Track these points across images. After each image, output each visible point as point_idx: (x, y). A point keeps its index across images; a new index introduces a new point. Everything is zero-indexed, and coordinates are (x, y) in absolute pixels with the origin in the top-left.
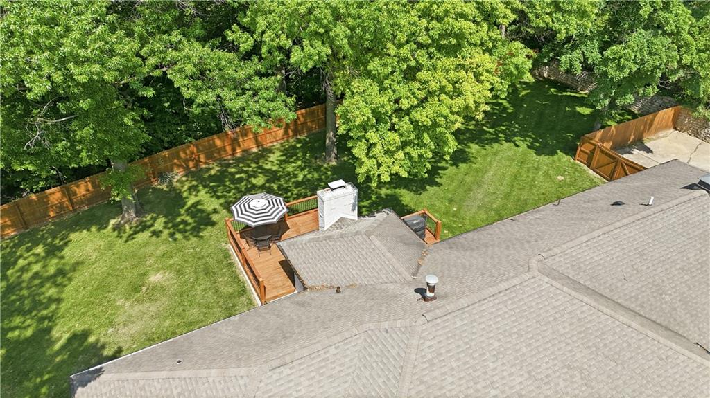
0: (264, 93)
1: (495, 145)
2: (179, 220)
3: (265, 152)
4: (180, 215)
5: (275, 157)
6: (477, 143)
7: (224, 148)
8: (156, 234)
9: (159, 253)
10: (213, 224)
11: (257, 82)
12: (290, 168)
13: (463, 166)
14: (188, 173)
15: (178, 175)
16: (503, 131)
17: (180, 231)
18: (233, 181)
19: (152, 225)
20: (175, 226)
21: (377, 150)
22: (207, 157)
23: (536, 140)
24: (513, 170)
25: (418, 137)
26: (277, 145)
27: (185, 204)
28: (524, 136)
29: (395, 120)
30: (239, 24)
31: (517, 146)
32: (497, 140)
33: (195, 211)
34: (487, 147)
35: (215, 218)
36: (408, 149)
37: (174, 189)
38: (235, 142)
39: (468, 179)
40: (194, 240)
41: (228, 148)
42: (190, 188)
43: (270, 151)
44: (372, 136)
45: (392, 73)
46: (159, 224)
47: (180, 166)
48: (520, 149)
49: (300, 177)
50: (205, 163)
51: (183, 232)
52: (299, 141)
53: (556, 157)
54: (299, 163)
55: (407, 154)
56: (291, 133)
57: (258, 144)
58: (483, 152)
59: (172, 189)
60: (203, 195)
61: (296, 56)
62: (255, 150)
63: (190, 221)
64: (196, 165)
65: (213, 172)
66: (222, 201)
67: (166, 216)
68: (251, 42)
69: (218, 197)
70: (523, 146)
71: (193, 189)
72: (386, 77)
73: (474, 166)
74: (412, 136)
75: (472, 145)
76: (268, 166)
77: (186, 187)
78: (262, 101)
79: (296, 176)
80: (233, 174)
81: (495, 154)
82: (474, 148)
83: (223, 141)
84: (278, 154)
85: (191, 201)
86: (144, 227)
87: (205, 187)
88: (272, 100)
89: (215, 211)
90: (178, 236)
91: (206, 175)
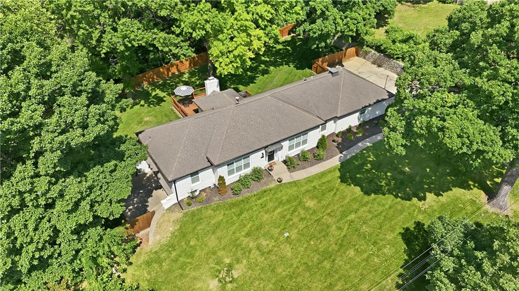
0: (184, 48)
1: (281, 67)
2: (150, 100)
3: (182, 74)
4: (150, 99)
5: (186, 76)
6: (273, 66)
7: (164, 73)
8: (143, 106)
9: (146, 111)
10: (165, 101)
11: (182, 44)
12: (193, 80)
13: (266, 76)
14: (149, 83)
15: (145, 84)
16: (285, 61)
17: (151, 104)
18: (170, 86)
19: (140, 103)
20: (149, 103)
21: (223, 64)
22: (157, 77)
23: (298, 64)
24: (286, 76)
25: (235, 60)
26: (187, 71)
27: (151, 95)
28: (293, 63)
29: (228, 54)
30: (175, 25)
31: (290, 66)
32: (282, 65)
33: (156, 97)
34: (277, 67)
35: (165, 99)
36: (233, 64)
37: (145, 90)
38: (168, 70)
39: (267, 80)
40: (158, 107)
41: (166, 73)
42: (151, 89)
43: (184, 73)
44: (221, 60)
45: (226, 39)
46: (142, 102)
47: (146, 81)
48: (291, 68)
49: (198, 83)
50: (156, 79)
51: (153, 104)
52: (196, 69)
53: (305, 70)
54: (197, 77)
55: (233, 65)
56: (192, 65)
57: (178, 71)
58: (275, 70)
59: (144, 90)
60: (158, 91)
61: (194, 35)
62: (177, 73)
63: (155, 100)
64: (153, 80)
65: (160, 83)
66: (166, 93)
67: (144, 100)
68: (179, 31)
69: (165, 92)
70: (292, 66)
71: (153, 90)
72: (224, 40)
73: (270, 75)
74: (233, 59)
75: (271, 67)
76: (184, 79)
77: (150, 89)
78: (184, 50)
79: (196, 82)
80: (169, 83)
81: (280, 70)
82: (272, 68)
83: (163, 69)
84: (187, 74)
85: (154, 94)
86: (137, 104)
87: (158, 89)
88: (187, 50)
89: (164, 97)
90: (151, 106)
91: (158, 84)
